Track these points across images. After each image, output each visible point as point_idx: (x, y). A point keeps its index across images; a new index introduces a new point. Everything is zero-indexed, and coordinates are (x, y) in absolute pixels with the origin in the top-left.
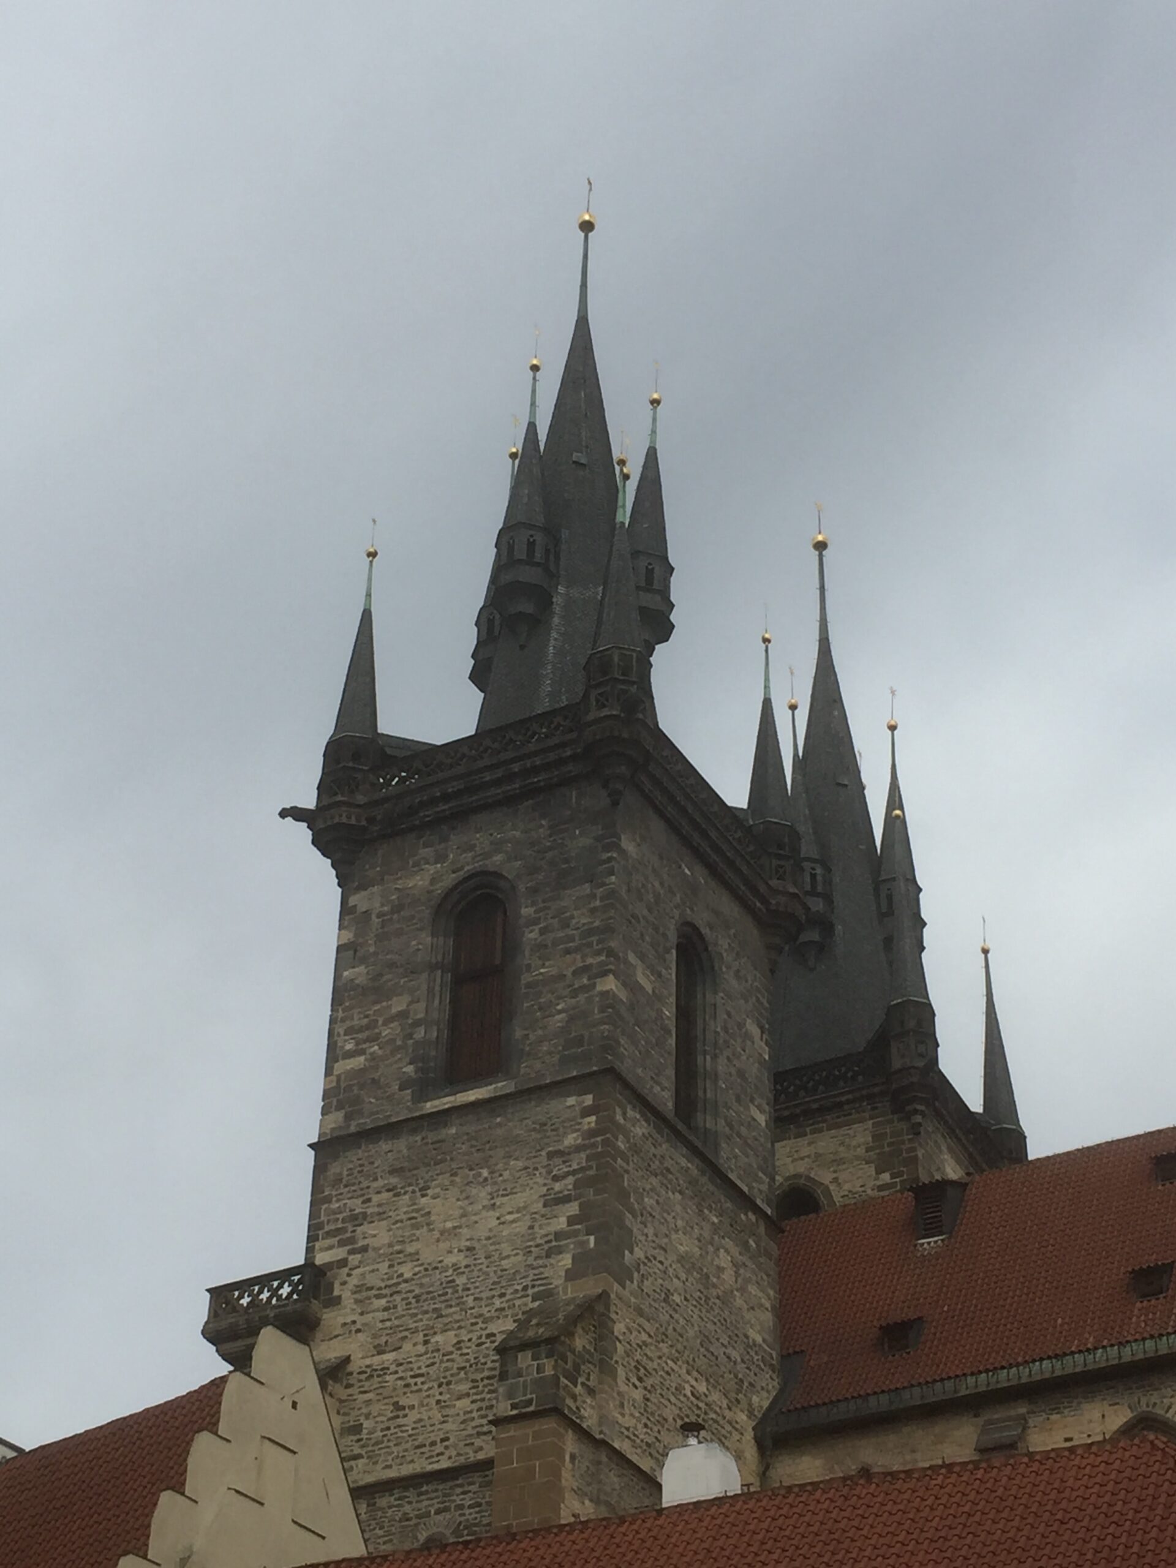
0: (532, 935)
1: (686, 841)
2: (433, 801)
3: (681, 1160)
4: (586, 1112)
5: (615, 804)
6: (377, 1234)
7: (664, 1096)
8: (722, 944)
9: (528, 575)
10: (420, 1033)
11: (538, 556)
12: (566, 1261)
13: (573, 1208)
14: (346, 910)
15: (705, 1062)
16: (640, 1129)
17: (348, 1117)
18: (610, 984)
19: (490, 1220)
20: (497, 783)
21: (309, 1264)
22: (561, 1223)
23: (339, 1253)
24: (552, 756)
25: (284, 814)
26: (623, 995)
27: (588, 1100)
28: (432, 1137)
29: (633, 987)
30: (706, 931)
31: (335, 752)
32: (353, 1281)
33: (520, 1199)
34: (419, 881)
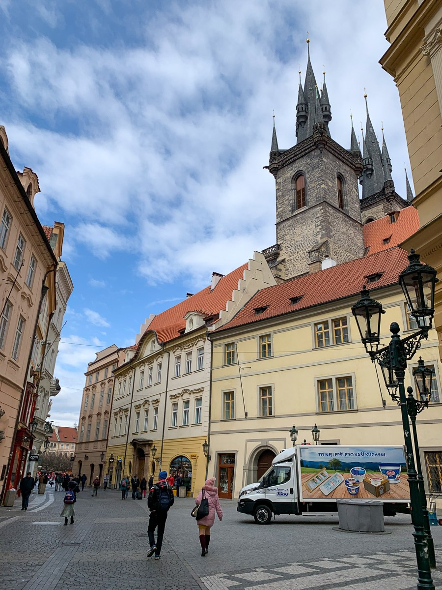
0: (308, 180)
1: (337, 157)
2: (289, 160)
3: (341, 215)
4: (321, 210)
5: (321, 152)
6: (288, 237)
7: (337, 205)
8: (346, 175)
9: (303, 113)
10: (291, 202)
11: (304, 109)
12: (320, 236)
13: (320, 227)
14: (277, 183)
15: (344, 197)
16: (332, 211)
17: (281, 219)
18: (323, 186)
19: (306, 231)
20: (300, 153)
21: (277, 244)
22: (318, 230)
23: (282, 242)
24: (309, 146)
25: (264, 168)
26: (326, 187)
27: (321, 207)
28: (295, 219)
29: (328, 186)
30: (343, 173)
31: (271, 154)
32: (285, 246)
33: (311, 227)
34: (288, 175)
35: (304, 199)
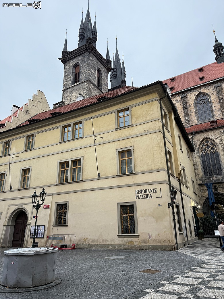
0: (82, 68)
1: (98, 59)
2: (72, 56)
3: (97, 90)
4: (87, 84)
7: (96, 84)
8: (102, 70)
9: (82, 34)
11: (83, 31)
14: (65, 68)
17: (65, 88)
18: (89, 72)
21: (62, 101)
23: (65, 100)
25: (58, 59)
28: (73, 88)
29: (92, 73)
31: (63, 52)
32: (66, 103)
34: (71, 64)
35: (79, 78)
